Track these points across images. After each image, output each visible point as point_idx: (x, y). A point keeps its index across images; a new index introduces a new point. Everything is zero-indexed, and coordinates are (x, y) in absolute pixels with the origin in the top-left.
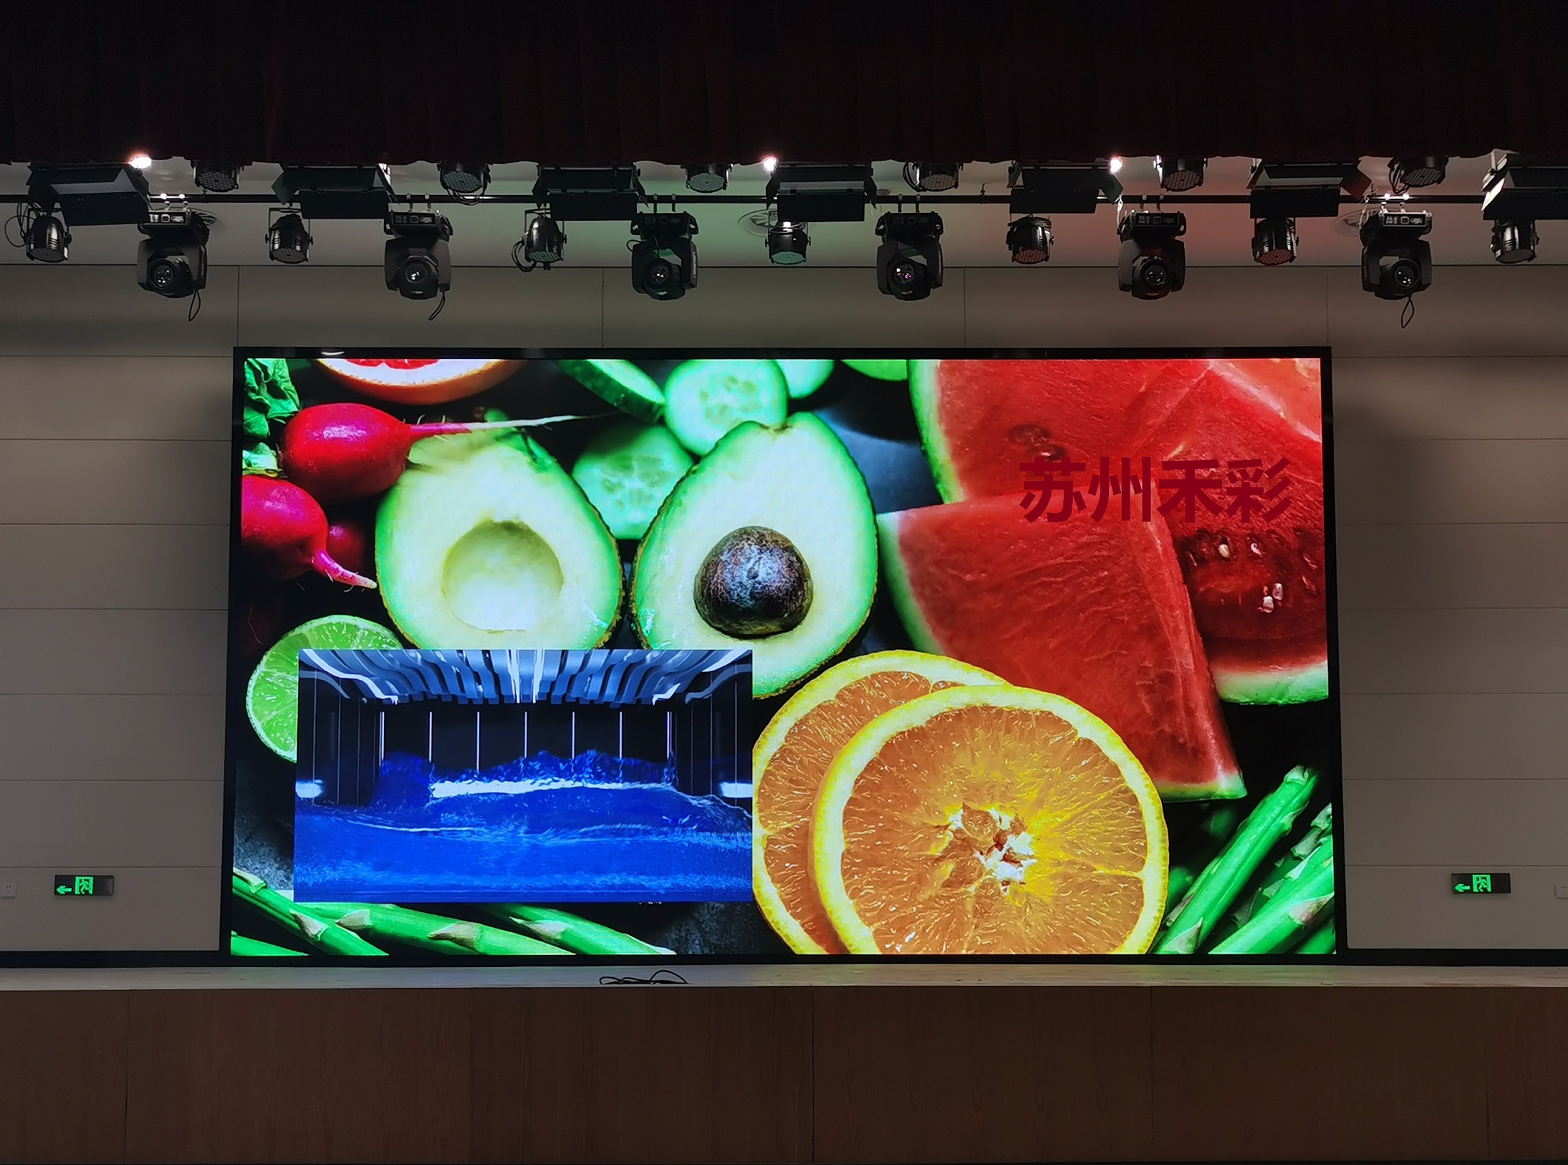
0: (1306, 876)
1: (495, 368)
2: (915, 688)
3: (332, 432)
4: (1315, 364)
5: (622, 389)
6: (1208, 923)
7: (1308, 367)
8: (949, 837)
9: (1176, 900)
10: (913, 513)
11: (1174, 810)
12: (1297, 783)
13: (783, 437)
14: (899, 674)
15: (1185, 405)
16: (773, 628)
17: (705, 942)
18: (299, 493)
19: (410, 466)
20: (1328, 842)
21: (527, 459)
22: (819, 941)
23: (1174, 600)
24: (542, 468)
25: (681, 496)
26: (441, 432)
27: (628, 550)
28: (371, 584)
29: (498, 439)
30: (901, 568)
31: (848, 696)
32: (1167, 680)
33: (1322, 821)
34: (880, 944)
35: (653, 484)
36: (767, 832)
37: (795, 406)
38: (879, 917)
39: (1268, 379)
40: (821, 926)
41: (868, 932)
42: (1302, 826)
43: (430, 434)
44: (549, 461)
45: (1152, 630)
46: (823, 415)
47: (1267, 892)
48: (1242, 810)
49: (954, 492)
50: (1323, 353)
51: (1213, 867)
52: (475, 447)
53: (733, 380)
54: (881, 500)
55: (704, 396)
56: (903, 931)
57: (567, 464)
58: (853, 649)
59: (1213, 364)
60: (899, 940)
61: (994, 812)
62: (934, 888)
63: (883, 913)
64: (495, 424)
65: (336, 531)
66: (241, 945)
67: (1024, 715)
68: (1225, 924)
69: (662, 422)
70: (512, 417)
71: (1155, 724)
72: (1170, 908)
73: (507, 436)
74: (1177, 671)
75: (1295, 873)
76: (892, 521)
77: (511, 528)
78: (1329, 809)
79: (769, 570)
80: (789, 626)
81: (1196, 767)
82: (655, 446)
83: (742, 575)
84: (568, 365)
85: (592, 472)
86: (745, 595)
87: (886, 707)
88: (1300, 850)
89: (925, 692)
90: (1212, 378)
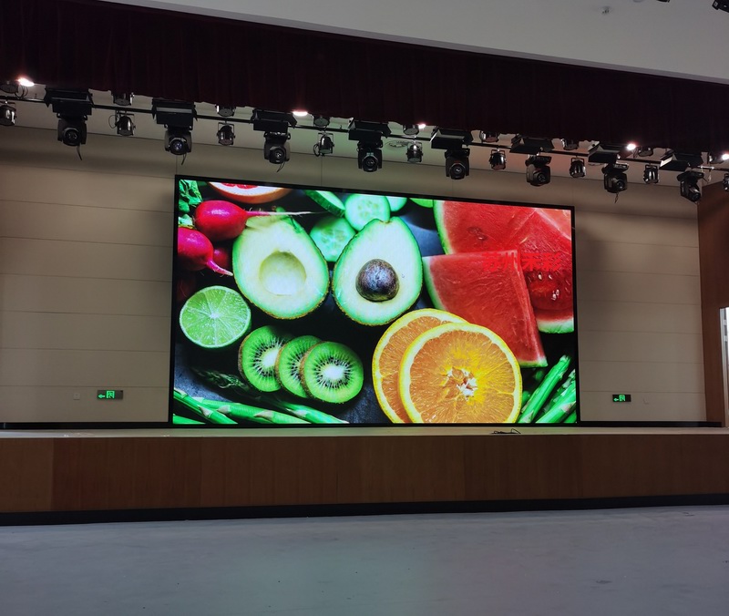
0: (567, 395)
1: (280, 191)
2: (436, 323)
3: (215, 212)
4: (569, 212)
5: (329, 203)
6: (535, 412)
7: (567, 213)
8: (448, 379)
9: (525, 403)
10: (434, 257)
11: (524, 371)
12: (564, 361)
13: (388, 226)
14: (430, 318)
15: (527, 224)
16: (385, 298)
17: (360, 419)
18: (202, 236)
19: (246, 227)
20: (574, 383)
21: (292, 228)
22: (402, 418)
23: (524, 294)
24: (299, 232)
25: (351, 246)
26: (259, 215)
27: (331, 266)
28: (230, 274)
29: (281, 219)
30: (431, 278)
31: (412, 325)
32: (522, 323)
33: (572, 375)
34: (424, 419)
35: (340, 241)
36: (383, 376)
37: (393, 214)
38: (424, 409)
39: (554, 216)
40: (402, 412)
41: (419, 415)
42: (565, 377)
43: (255, 215)
44: (301, 229)
45: (517, 305)
46: (403, 218)
47: (555, 400)
48: (546, 370)
49: (449, 250)
50: (571, 208)
51: (537, 392)
52: (272, 222)
53: (370, 203)
54: (424, 251)
55: (359, 208)
56: (431, 414)
57: (308, 230)
58: (413, 308)
59: (536, 209)
60: (430, 417)
61: (463, 370)
62: (442, 399)
63: (425, 408)
64: (280, 213)
65: (217, 252)
66: (177, 420)
67: (474, 334)
68: (541, 412)
69: (344, 217)
70: (287, 211)
71: (518, 339)
72: (522, 407)
73: (285, 218)
74: (525, 320)
75: (563, 394)
76: (427, 260)
77: (287, 256)
78: (574, 371)
79: (383, 277)
80: (390, 298)
81: (532, 356)
82: (341, 226)
83: (373, 277)
84: (308, 192)
85: (318, 234)
86: (375, 285)
87: (425, 330)
88: (565, 385)
89: (439, 325)
90: (536, 214)
